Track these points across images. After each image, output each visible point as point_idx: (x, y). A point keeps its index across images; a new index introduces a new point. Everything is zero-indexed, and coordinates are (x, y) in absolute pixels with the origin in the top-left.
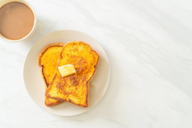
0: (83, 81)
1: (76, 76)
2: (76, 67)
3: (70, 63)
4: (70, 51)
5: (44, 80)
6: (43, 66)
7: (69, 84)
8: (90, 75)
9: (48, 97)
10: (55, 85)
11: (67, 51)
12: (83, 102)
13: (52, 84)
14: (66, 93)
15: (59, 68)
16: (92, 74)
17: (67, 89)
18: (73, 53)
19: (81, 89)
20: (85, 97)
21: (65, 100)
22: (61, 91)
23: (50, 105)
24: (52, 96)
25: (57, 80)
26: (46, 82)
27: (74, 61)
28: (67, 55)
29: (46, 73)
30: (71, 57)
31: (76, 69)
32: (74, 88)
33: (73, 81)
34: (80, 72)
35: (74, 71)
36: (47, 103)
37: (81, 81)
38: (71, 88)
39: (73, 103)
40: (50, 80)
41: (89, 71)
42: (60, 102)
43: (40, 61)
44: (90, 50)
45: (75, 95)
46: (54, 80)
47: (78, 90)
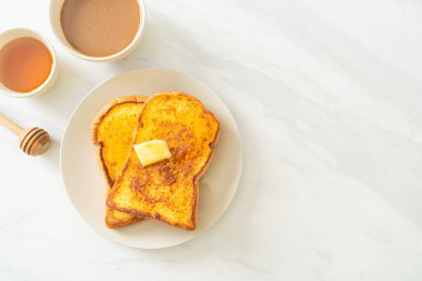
0: (186, 175)
1: (171, 164)
2: (172, 145)
3: (160, 137)
4: (160, 111)
5: (103, 173)
6: (102, 144)
7: (158, 182)
8: (201, 163)
9: (112, 207)
10: (127, 182)
11: (153, 112)
12: (185, 220)
13: (121, 180)
14: (149, 201)
15: (136, 147)
16: (205, 160)
17: (153, 192)
18: (165, 117)
19: (182, 192)
20: (190, 208)
21: (149, 215)
22: (140, 195)
23: (117, 226)
24: (121, 206)
25: (132, 173)
26: (109, 178)
27: (168, 134)
28: (154, 120)
29: (109, 158)
30: (162, 124)
31: (171, 150)
32: (166, 189)
33: (164, 174)
34: (179, 156)
35: (167, 154)
36: (110, 220)
37: (182, 175)
38: (161, 190)
39: (165, 221)
40: (117, 172)
41: (199, 154)
42: (137, 218)
43: (96, 132)
44: (200, 111)
45: (169, 204)
46: (126, 174)
47: (176, 194)
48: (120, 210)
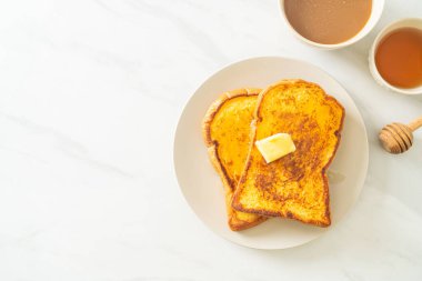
0: (313, 168)
1: (295, 158)
2: (295, 137)
3: (281, 130)
4: (279, 102)
6: (216, 143)
7: (284, 179)
8: (328, 154)
9: (237, 208)
10: (251, 181)
11: (271, 105)
12: (319, 217)
13: (245, 179)
14: (278, 199)
15: (258, 143)
16: (331, 150)
17: (280, 190)
18: (285, 108)
19: (311, 188)
20: (322, 204)
21: (279, 215)
22: (267, 194)
23: (240, 228)
24: (249, 207)
25: (255, 171)
26: (228, 178)
27: (289, 126)
28: (273, 113)
29: (225, 157)
30: (282, 116)
31: (295, 142)
32: (295, 185)
33: (289, 169)
34: (304, 149)
36: (235, 223)
37: (309, 168)
38: (289, 186)
39: (298, 220)
40: (237, 170)
44: (321, 97)
45: (300, 201)
46: (249, 172)
47: (305, 190)
48: (248, 211)
